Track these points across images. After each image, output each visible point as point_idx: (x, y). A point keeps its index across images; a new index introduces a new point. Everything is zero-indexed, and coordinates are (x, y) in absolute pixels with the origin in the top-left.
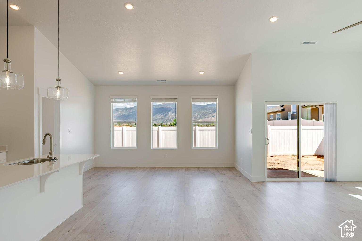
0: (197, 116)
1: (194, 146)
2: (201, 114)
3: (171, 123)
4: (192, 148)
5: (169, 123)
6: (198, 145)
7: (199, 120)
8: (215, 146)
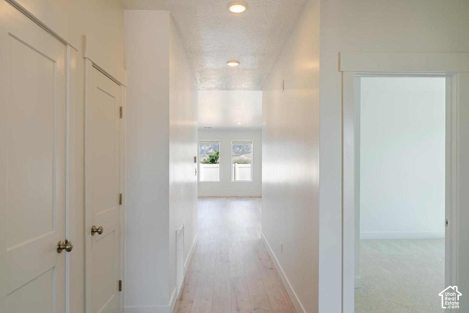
0: (239, 150)
1: (233, 180)
2: (244, 148)
3: (205, 160)
4: (232, 181)
5: (203, 160)
6: (238, 179)
7: (241, 155)
8: (250, 180)
